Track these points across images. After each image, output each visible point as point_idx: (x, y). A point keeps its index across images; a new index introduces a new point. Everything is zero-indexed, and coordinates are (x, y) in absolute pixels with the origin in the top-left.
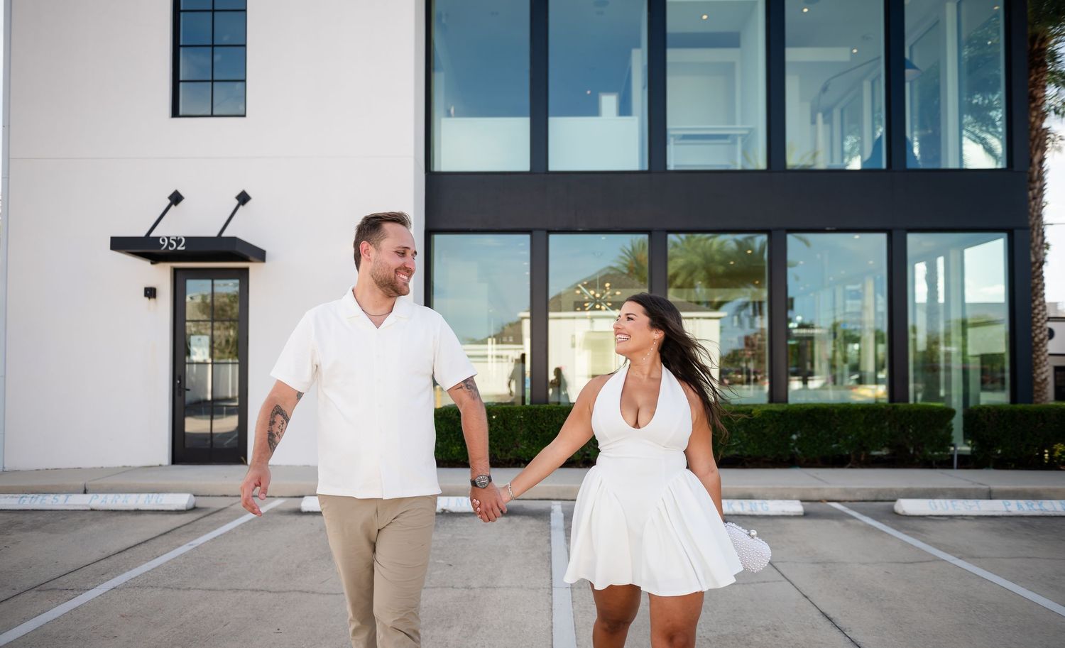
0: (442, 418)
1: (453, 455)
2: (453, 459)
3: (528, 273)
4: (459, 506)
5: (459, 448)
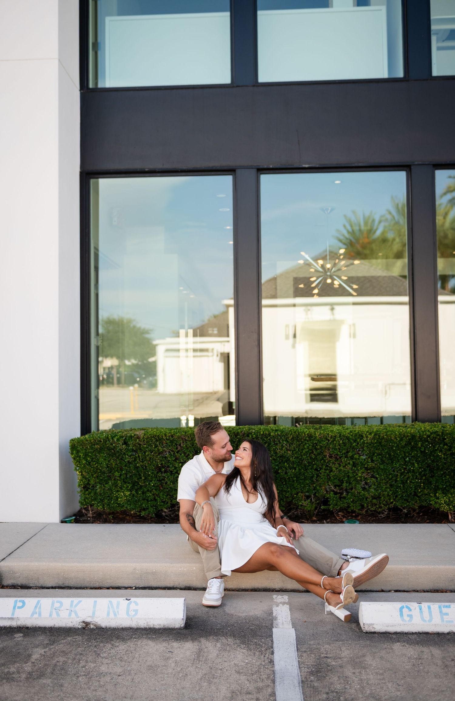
0: (101, 449)
1: (119, 504)
2: (119, 510)
3: (230, 227)
4: (112, 615)
5: (128, 493)
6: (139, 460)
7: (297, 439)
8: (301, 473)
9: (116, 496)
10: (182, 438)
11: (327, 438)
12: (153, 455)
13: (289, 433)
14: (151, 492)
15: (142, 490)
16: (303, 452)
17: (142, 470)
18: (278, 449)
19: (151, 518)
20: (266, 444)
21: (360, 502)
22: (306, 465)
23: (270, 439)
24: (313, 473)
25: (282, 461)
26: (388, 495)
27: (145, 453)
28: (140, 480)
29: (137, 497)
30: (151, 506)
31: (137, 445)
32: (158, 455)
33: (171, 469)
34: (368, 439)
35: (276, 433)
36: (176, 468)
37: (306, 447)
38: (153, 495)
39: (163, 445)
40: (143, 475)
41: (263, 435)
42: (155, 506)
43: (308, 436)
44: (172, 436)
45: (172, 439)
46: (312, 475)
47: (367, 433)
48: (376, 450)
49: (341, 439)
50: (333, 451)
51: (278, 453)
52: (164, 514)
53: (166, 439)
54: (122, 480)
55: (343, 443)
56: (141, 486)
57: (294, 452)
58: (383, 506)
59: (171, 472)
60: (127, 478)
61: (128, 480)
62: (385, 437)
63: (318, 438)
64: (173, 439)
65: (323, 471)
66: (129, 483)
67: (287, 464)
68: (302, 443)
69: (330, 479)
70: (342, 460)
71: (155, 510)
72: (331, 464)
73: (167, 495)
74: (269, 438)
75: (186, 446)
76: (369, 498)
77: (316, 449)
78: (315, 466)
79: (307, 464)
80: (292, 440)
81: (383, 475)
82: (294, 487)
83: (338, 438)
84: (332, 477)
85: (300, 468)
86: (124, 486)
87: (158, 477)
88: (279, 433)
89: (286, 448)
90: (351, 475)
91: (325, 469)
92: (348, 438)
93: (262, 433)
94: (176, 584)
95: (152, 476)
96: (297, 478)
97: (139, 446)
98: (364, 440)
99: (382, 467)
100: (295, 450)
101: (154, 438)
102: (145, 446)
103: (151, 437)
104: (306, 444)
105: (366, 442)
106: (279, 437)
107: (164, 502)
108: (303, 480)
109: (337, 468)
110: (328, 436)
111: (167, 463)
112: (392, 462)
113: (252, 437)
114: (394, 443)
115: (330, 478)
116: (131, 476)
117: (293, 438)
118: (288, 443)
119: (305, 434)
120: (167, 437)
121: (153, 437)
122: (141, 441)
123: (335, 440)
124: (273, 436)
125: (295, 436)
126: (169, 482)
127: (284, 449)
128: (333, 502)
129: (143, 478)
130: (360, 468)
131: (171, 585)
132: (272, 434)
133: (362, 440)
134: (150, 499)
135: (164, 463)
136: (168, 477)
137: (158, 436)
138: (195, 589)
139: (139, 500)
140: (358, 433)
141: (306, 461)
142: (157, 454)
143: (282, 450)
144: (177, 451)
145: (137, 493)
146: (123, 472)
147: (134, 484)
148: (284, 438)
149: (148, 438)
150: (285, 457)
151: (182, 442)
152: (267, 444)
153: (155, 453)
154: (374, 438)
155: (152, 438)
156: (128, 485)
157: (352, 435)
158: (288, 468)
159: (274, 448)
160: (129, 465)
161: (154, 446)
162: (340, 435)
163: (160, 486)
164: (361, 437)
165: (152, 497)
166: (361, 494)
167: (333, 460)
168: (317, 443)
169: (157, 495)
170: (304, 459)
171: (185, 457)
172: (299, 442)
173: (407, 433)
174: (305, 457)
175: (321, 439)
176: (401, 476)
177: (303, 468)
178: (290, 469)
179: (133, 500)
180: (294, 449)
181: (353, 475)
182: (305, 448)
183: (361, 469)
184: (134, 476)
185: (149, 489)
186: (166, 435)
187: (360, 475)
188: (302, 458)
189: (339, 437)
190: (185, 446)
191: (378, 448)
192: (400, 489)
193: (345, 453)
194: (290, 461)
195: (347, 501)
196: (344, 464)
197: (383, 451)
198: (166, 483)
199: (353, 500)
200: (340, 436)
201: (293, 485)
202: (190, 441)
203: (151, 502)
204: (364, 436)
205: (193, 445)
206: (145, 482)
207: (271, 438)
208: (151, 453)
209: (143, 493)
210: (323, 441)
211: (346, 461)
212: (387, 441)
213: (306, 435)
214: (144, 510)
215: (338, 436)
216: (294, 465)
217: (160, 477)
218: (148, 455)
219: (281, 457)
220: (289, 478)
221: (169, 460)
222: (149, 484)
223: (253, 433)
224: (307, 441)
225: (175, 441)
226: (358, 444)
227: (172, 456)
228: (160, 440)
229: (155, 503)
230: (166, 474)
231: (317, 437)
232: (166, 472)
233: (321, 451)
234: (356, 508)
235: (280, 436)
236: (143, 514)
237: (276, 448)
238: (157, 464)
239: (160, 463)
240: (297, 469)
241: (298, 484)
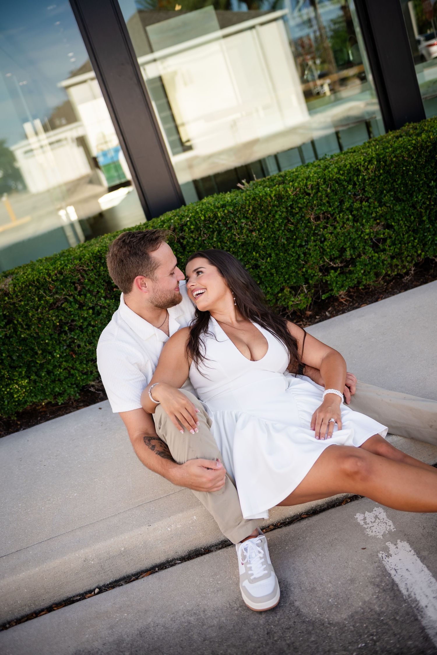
6: (22, 327)
7: (261, 210)
8: (280, 258)
9: (8, 393)
10: (77, 270)
11: (305, 192)
12: (42, 313)
13: (246, 203)
14: (60, 367)
15: (45, 370)
16: (275, 226)
17: (34, 342)
18: (235, 235)
19: (77, 401)
20: (214, 233)
21: (375, 270)
22: (284, 244)
23: (218, 224)
24: (298, 252)
25: (247, 250)
26: (413, 246)
27: (26, 313)
28: (36, 356)
29: (41, 382)
30: (68, 386)
31: (8, 306)
32: (49, 310)
33: (79, 324)
34: (370, 171)
35: (226, 211)
36: (85, 319)
37: (277, 217)
38: (65, 369)
39: (50, 291)
40: (39, 348)
41: (205, 220)
42: (75, 384)
43: (276, 197)
44: (61, 273)
45: (62, 277)
46: (297, 256)
47: (364, 163)
48: (385, 185)
49: (328, 187)
50: (319, 209)
51: (238, 240)
52: (92, 389)
53: (52, 280)
54: (8, 367)
55: (333, 191)
56: (41, 365)
57: (262, 231)
58: (407, 264)
59: (81, 327)
60: (14, 360)
61: (17, 363)
62: (394, 159)
63: (292, 197)
64: (64, 277)
65: (312, 244)
66: (20, 367)
67: (256, 253)
68: (270, 213)
69: (325, 253)
70: (336, 218)
71: (76, 389)
72: (322, 230)
73: (87, 361)
74: (216, 222)
75: (89, 280)
76: (386, 260)
77: (293, 215)
78: (298, 241)
79: (286, 242)
80: (253, 213)
81: (402, 220)
82: (275, 283)
83: (323, 186)
84: (328, 248)
85: (277, 252)
86: (14, 375)
87: (63, 342)
88: (231, 209)
89: (248, 229)
90: (354, 236)
91: (315, 241)
92: (338, 181)
93: (203, 218)
94: (171, 555)
95: (52, 344)
96: (276, 268)
97: (12, 306)
98: (364, 176)
99: (398, 208)
100: (262, 227)
101: (32, 286)
102: (23, 303)
103: (26, 286)
104: (276, 212)
105: (366, 177)
106: (232, 216)
107: (86, 374)
108: (286, 268)
109: (331, 233)
110: (307, 188)
111: (69, 317)
112: (411, 196)
113: (190, 229)
114: (410, 164)
115: (325, 250)
116: (18, 357)
117: (254, 208)
118: (248, 220)
119: (272, 198)
120: (54, 278)
121: (30, 285)
122: (12, 298)
123: (319, 191)
124: (223, 218)
125: (256, 205)
126: (82, 344)
127: (244, 231)
128: (337, 283)
129: (40, 352)
130: (365, 221)
131: (162, 559)
132: (219, 215)
133: (361, 177)
134: (62, 378)
135: (63, 318)
136: (79, 336)
137: (37, 280)
138: (207, 550)
139: (46, 385)
140: (351, 167)
141: (284, 239)
142: (47, 309)
143: (242, 234)
144: (77, 292)
145: (40, 377)
146: (4, 355)
147: (29, 367)
148: (240, 214)
149: (22, 288)
150: (249, 244)
151: (80, 276)
152: (216, 233)
153: (44, 308)
154: (378, 168)
155: (29, 287)
156: (20, 370)
157: (342, 175)
158: (259, 259)
159: (229, 235)
160: (9, 340)
161: (37, 299)
162: (325, 179)
163: (72, 353)
164: (358, 172)
165: (65, 374)
166: (374, 258)
167: (322, 223)
168: (293, 204)
169: (72, 368)
170: (279, 237)
171: (93, 298)
172: (265, 213)
173: (426, 143)
174: (279, 233)
175: (296, 196)
176: (426, 212)
177: (281, 250)
178: (263, 259)
179: (37, 388)
180: (260, 226)
181: (357, 234)
182: (277, 220)
183: (367, 222)
184: (23, 355)
185: (56, 363)
186: (49, 275)
187: (367, 231)
188: (277, 236)
189: (324, 184)
190: (87, 280)
191: (387, 180)
192: (429, 231)
193: (338, 207)
194: (260, 247)
195: (357, 275)
196: (341, 224)
197: (395, 184)
198: (79, 346)
199: (365, 272)
200: (325, 182)
201: (273, 281)
202: (92, 270)
203: (67, 380)
204: (362, 169)
205: (99, 275)
206: (44, 357)
207: (220, 221)
208: (37, 310)
209: (49, 372)
210: (300, 198)
211: (343, 218)
212: (397, 165)
213: (274, 198)
214: (60, 394)
215: (322, 183)
216: (267, 250)
217: (65, 341)
218: (33, 315)
219: (243, 245)
220: (265, 272)
221: (70, 311)
222: (53, 357)
223: (189, 223)
224: (277, 207)
225: (67, 278)
226: (355, 184)
227: (73, 303)
228: (43, 285)
229: (74, 380)
230: (73, 333)
231: (290, 195)
232: (71, 330)
233: (301, 216)
234: (370, 281)
235: (232, 213)
236: (60, 401)
237: (232, 234)
238: (53, 323)
239: (58, 320)
240: (273, 255)
241: (280, 277)
